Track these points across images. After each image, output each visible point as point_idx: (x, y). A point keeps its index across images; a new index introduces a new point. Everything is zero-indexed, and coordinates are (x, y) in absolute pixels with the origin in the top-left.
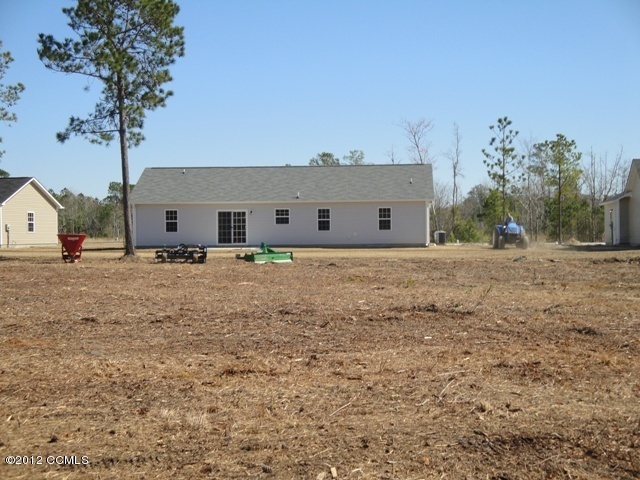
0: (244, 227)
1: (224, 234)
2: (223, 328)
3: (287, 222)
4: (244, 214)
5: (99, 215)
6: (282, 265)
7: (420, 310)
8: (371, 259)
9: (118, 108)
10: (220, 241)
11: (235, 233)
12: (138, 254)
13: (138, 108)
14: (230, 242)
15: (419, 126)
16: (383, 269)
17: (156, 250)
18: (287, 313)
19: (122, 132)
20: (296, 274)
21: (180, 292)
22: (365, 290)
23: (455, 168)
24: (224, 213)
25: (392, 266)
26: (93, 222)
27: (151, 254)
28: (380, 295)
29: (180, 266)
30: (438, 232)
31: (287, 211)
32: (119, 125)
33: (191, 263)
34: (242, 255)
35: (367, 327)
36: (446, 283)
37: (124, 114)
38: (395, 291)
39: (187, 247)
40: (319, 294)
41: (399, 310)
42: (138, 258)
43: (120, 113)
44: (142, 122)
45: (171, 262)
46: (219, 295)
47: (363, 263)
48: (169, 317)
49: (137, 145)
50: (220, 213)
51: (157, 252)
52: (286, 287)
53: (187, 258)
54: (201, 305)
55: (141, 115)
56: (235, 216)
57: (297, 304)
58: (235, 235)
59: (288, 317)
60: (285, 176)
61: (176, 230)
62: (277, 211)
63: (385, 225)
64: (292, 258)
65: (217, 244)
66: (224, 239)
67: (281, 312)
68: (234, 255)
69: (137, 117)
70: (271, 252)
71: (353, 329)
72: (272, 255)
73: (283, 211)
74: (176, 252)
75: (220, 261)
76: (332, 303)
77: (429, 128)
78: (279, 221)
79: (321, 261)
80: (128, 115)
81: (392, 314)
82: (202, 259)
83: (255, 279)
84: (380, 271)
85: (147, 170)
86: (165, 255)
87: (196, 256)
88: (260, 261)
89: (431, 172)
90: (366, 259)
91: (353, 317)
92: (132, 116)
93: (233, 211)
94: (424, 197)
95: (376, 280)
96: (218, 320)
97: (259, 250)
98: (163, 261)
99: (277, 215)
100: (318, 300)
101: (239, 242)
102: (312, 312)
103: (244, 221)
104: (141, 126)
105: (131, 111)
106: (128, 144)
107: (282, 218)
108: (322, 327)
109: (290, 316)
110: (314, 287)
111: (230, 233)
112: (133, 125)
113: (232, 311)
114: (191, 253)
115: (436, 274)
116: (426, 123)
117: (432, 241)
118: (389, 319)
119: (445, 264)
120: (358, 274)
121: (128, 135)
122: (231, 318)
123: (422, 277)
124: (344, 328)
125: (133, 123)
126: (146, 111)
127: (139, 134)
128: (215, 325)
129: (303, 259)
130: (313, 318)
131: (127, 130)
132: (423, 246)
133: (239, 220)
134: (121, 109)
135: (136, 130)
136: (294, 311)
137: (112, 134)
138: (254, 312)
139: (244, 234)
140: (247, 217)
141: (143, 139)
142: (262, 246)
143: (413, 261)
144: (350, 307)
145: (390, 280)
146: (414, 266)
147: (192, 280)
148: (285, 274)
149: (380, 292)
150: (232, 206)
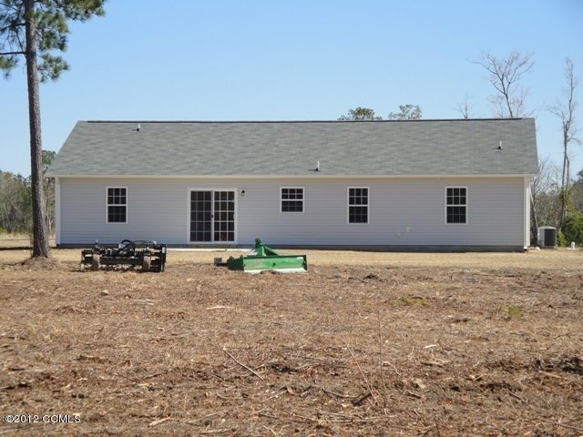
0: (231, 216)
1: (200, 226)
2: (151, 402)
3: (300, 209)
4: (231, 195)
5: (21, 200)
6: (288, 277)
7: (550, 368)
8: (435, 268)
9: (24, 17)
10: (193, 239)
11: (216, 224)
12: (54, 256)
13: (57, 16)
14: (208, 239)
15: (510, 63)
16: (459, 285)
17: (82, 250)
18: (286, 370)
19: (30, 55)
20: (310, 292)
21: (96, 322)
22: (433, 324)
23: (566, 129)
24: (200, 193)
25: (474, 281)
26: (13, 210)
27: (75, 256)
28: (462, 334)
29: (120, 276)
30: (544, 228)
31: (300, 191)
32: (25, 45)
33: (140, 271)
34: (225, 260)
35: (449, 407)
36: (575, 312)
37: (34, 26)
38: (489, 327)
39: (134, 246)
40: (350, 329)
41: (508, 366)
42: (54, 263)
43: (28, 25)
44: (64, 40)
45: (107, 269)
46: (164, 329)
47: (423, 275)
48: (48, 377)
49: (55, 77)
50: (193, 194)
51: (84, 253)
52: (291, 314)
53: (134, 263)
54: (123, 350)
55: (62, 27)
56: (217, 198)
57: (308, 350)
58: (216, 228)
59: (288, 380)
60: (298, 137)
61: (124, 220)
62: (284, 191)
63: (456, 215)
64: (305, 266)
65: (189, 242)
66: (200, 234)
67: (274, 367)
68: (212, 260)
69: (55, 30)
70: (270, 255)
71: (420, 409)
72: (272, 261)
73: (292, 191)
74: (116, 254)
75: (186, 268)
76: (375, 349)
77: (525, 67)
78: (287, 207)
79: (353, 270)
80: (41, 26)
81: (496, 375)
82: (158, 265)
83: (237, 300)
84: (454, 289)
85: (79, 125)
86: (97, 257)
87: (148, 259)
88: (252, 269)
89: (534, 130)
90: (427, 269)
91: (418, 381)
92: (46, 30)
93: (214, 190)
94: (522, 172)
95: (448, 304)
96: (144, 385)
97: (253, 253)
98: (94, 268)
99: (284, 197)
100: (348, 342)
101: (224, 239)
102: (335, 369)
103: (232, 206)
104: (62, 47)
105: (46, 22)
106: (39, 75)
107: (292, 201)
108: (356, 403)
109: (292, 377)
110: (340, 317)
111: (208, 226)
112: (48, 45)
113: (178, 362)
114: (141, 255)
115: (555, 298)
116: (521, 59)
117: (534, 243)
118: (492, 386)
119: (564, 279)
120: (416, 293)
121: (39, 61)
122: (173, 379)
123: (530, 301)
124: (403, 406)
125: (49, 40)
126: (70, 23)
127: (58, 60)
128: (137, 396)
129: (323, 268)
130: (338, 384)
131: (38, 53)
132: (520, 250)
133: (224, 206)
134: (28, 16)
135: (54, 53)
136: (301, 366)
137: (15, 57)
138: (221, 367)
139: (232, 226)
140: (236, 201)
141: (66, 68)
142: (257, 245)
143: (507, 274)
144: (411, 357)
145: (476, 306)
146: (512, 282)
147: (126, 301)
148: (292, 291)
149: (461, 327)
150: (214, 182)
